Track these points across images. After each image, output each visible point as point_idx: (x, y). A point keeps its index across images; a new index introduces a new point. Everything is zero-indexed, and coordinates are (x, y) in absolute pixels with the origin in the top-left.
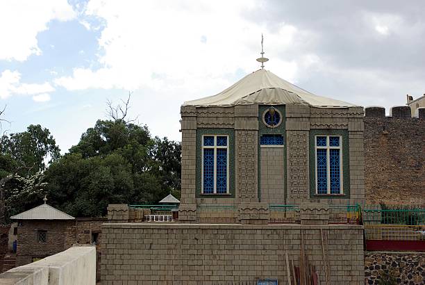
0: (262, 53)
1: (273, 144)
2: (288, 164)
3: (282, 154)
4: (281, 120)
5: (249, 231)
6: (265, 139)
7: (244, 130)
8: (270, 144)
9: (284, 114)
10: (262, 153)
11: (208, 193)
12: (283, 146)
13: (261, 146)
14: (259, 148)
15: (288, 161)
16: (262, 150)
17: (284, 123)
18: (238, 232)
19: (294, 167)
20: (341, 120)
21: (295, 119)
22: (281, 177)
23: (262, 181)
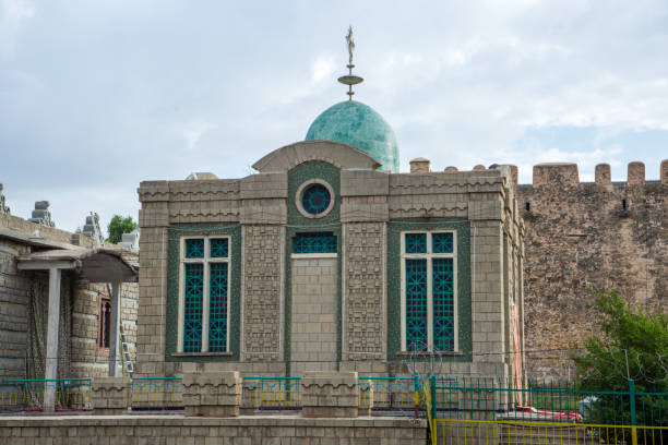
0: (351, 67)
1: (320, 251)
2: (344, 291)
3: (334, 271)
4: (332, 201)
5: (194, 431)
6: (302, 241)
7: (256, 225)
8: (314, 251)
9: (337, 188)
10: (294, 271)
11: (192, 352)
12: (335, 255)
13: (294, 256)
14: (288, 262)
15: (344, 285)
16: (295, 264)
17: (337, 209)
18: (174, 431)
19: (356, 298)
20: (454, 198)
21: (358, 200)
22: (331, 318)
23: (294, 326)
